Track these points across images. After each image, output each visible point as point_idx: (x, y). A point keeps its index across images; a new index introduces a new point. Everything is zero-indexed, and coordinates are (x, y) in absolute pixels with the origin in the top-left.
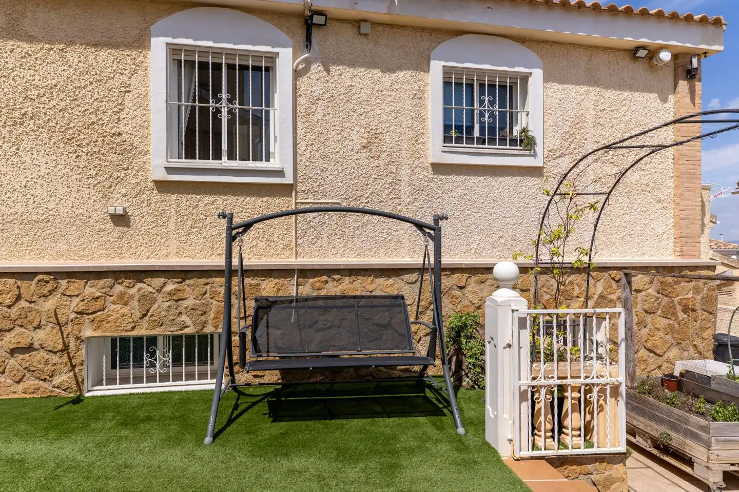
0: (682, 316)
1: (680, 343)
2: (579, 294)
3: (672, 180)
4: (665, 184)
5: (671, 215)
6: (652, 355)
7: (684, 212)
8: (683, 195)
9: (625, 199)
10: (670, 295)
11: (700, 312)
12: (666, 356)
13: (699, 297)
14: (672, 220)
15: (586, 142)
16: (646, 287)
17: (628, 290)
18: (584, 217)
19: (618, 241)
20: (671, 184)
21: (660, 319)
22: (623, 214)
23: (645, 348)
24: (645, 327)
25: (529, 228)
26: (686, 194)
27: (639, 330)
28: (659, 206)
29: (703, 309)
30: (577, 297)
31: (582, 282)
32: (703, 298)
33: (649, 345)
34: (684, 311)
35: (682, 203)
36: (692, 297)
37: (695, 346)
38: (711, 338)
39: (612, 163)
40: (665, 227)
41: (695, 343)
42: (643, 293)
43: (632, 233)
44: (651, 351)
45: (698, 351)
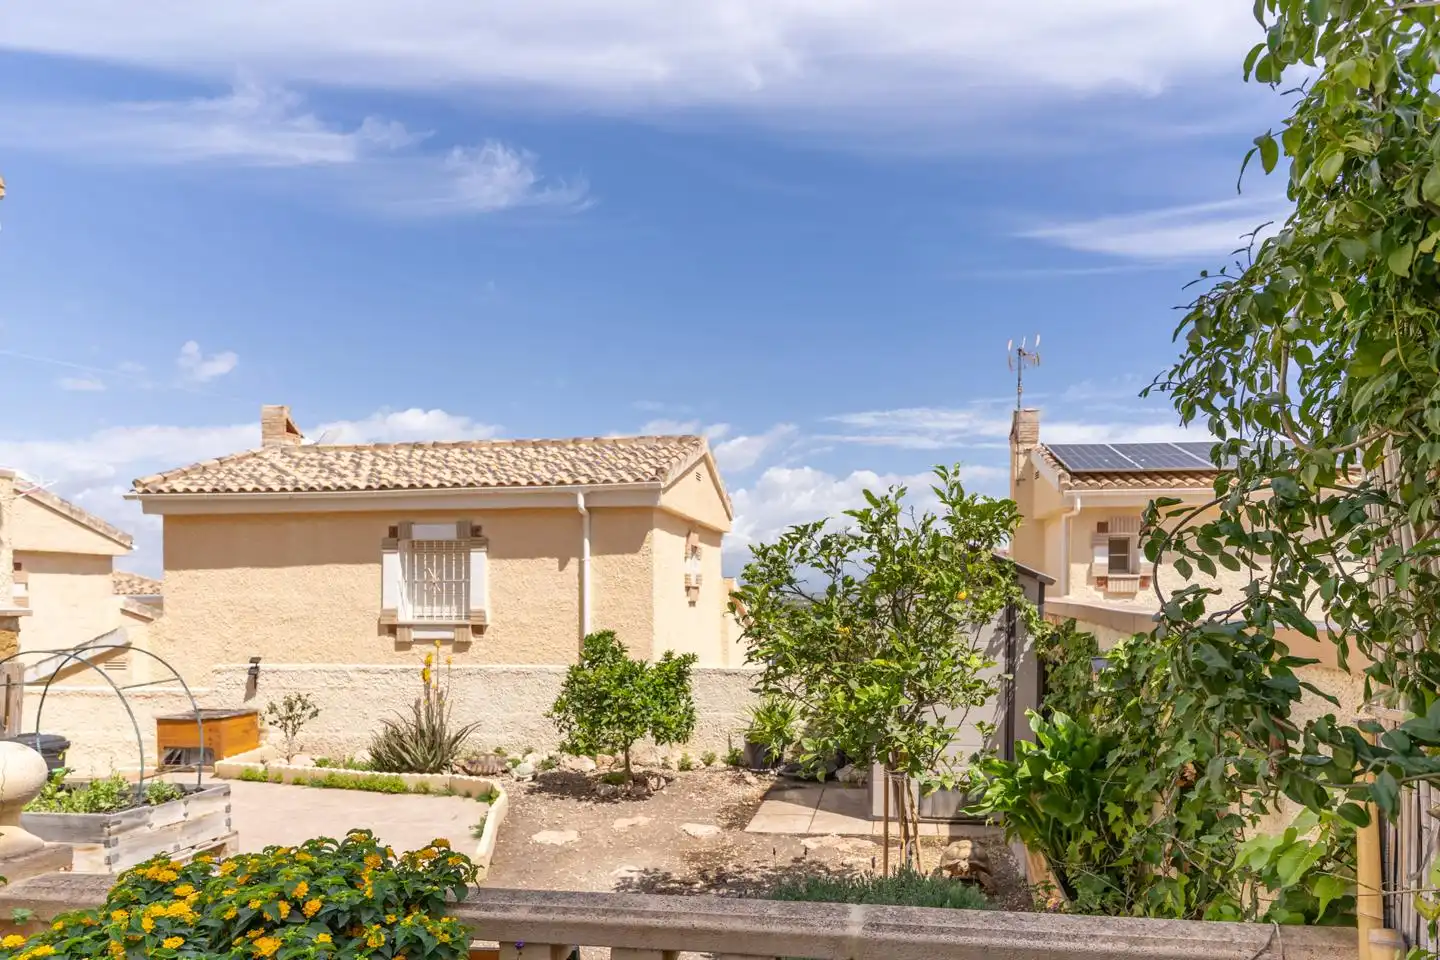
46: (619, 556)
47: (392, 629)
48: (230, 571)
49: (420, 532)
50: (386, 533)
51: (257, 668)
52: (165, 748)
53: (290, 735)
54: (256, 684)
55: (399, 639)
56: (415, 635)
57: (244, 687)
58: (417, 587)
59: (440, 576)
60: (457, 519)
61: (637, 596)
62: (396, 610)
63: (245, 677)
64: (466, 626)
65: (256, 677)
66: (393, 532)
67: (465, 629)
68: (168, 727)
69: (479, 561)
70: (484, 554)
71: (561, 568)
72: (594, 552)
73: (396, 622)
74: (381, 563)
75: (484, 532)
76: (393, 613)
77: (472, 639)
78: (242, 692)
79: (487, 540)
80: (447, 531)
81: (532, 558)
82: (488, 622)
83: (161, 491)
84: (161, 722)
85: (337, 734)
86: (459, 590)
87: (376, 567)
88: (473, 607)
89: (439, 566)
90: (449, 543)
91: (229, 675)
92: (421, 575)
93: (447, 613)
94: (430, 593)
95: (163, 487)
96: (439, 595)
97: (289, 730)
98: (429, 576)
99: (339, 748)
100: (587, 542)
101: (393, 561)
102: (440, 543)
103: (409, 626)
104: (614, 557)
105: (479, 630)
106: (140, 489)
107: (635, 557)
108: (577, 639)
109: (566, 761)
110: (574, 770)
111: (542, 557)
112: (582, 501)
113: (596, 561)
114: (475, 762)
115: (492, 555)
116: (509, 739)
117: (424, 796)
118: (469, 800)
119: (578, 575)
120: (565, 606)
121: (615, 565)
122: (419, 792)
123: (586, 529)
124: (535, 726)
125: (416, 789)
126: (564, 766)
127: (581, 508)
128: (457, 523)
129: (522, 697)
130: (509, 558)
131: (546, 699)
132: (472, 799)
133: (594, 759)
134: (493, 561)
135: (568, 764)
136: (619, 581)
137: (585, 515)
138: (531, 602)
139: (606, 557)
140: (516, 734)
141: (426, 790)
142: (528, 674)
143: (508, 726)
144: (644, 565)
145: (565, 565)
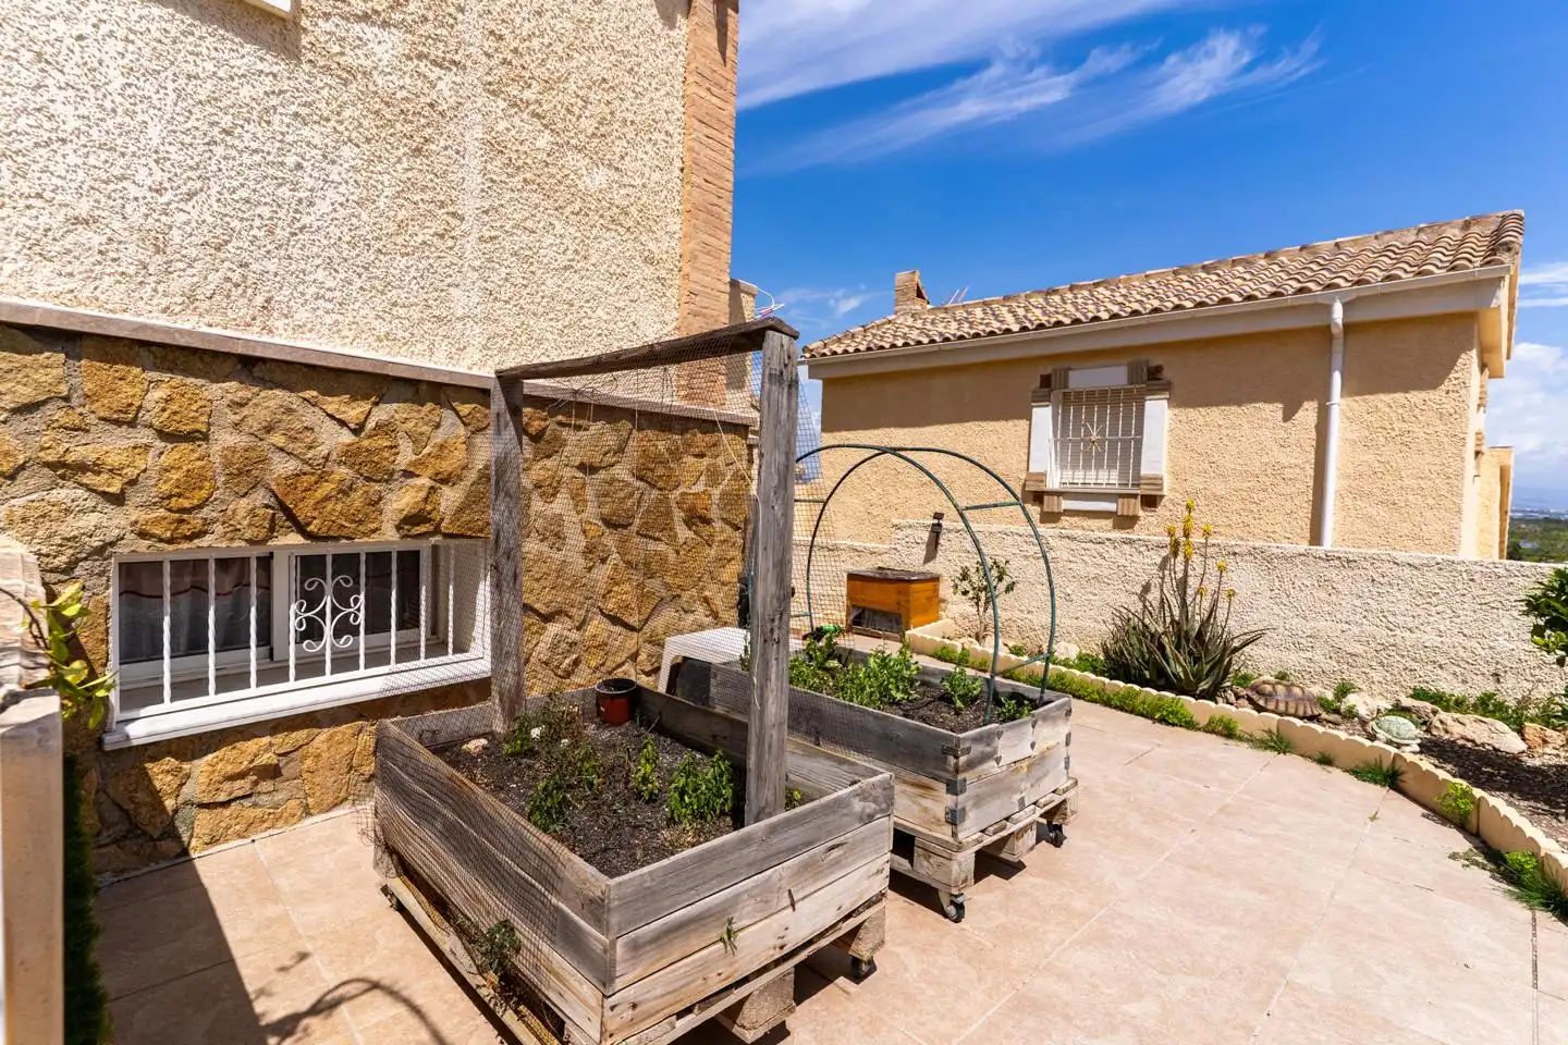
0: (683, 533)
1: (679, 596)
2: (413, 464)
3: (678, 220)
4: (663, 224)
5: (674, 300)
6: (618, 629)
7: (697, 298)
8: (696, 257)
9: (572, 230)
10: (660, 484)
11: (718, 525)
12: (647, 629)
13: (716, 492)
14: (676, 315)
15: (460, 16)
16: (609, 459)
17: (510, 432)
18: (450, 243)
19: (549, 336)
20: (677, 227)
21: (637, 539)
22: (566, 268)
23: (603, 613)
24: (603, 561)
25: (235, 223)
26: (704, 258)
27: (590, 569)
28: (649, 271)
29: (723, 519)
30: (408, 474)
31: (425, 428)
32: (724, 495)
33: (610, 606)
34: (688, 523)
35: (695, 276)
36: (704, 492)
37: (706, 600)
38: (735, 580)
39: (538, 116)
40: (659, 326)
41: (707, 593)
42: (602, 475)
43: (586, 322)
44: (615, 620)
45: (712, 610)
46: (1399, 396)
47: (1038, 497)
48: (876, 432)
49: (1080, 380)
50: (1037, 383)
51: (939, 525)
52: (854, 606)
53: (982, 609)
54: (937, 544)
55: (1046, 509)
56: (1066, 504)
57: (924, 547)
58: (1072, 448)
59: (1102, 432)
60: (1129, 359)
61: (1429, 458)
62: (1044, 475)
63: (926, 536)
64: (1135, 496)
65: (937, 537)
66: (1046, 381)
67: (1132, 500)
68: (858, 583)
69: (1158, 413)
70: (1165, 403)
71: (1287, 416)
72: (1347, 391)
73: (1045, 489)
74: (1029, 418)
75: (1167, 374)
76: (1041, 477)
77: (1141, 513)
78: (921, 552)
79: (1170, 383)
80: (1114, 376)
81: (1239, 405)
82: (1165, 492)
83: (824, 355)
84: (852, 577)
85: (1029, 616)
86: (1129, 449)
87: (1023, 423)
88: (1144, 472)
89: (1101, 420)
90: (1116, 392)
91: (909, 531)
92: (1076, 431)
93: (1108, 478)
94: (1088, 455)
95: (826, 351)
96: (1099, 456)
97: (982, 603)
98: (1088, 433)
99: (1032, 634)
100: (1337, 377)
101: (1043, 415)
102: (1104, 393)
103: (1059, 494)
104: (1386, 398)
105: (1151, 502)
106: (808, 355)
107: (1431, 395)
108: (1309, 522)
109: (1449, 722)
110: (1473, 741)
111: (1255, 401)
112: (1338, 313)
113: (1353, 404)
114: (1270, 695)
115: (1175, 402)
116: (1303, 662)
117: (1230, 742)
118: (1336, 773)
119: (1316, 426)
120: (1288, 473)
121: (1387, 410)
122: (1213, 732)
123: (1338, 358)
124: (1359, 649)
125: (1209, 724)
126: (1447, 732)
127: (1336, 324)
128: (1129, 365)
129: (1334, 597)
130: (1201, 406)
131: (1386, 606)
132: (1339, 771)
133: (1520, 732)
134: (1176, 411)
135: (1457, 730)
136: (1393, 434)
137: (1341, 336)
138: (1232, 466)
139: (1370, 398)
140: (1318, 656)
141: (1228, 732)
142: (1349, 561)
143: (1302, 641)
144: (1448, 407)
145: (1294, 412)
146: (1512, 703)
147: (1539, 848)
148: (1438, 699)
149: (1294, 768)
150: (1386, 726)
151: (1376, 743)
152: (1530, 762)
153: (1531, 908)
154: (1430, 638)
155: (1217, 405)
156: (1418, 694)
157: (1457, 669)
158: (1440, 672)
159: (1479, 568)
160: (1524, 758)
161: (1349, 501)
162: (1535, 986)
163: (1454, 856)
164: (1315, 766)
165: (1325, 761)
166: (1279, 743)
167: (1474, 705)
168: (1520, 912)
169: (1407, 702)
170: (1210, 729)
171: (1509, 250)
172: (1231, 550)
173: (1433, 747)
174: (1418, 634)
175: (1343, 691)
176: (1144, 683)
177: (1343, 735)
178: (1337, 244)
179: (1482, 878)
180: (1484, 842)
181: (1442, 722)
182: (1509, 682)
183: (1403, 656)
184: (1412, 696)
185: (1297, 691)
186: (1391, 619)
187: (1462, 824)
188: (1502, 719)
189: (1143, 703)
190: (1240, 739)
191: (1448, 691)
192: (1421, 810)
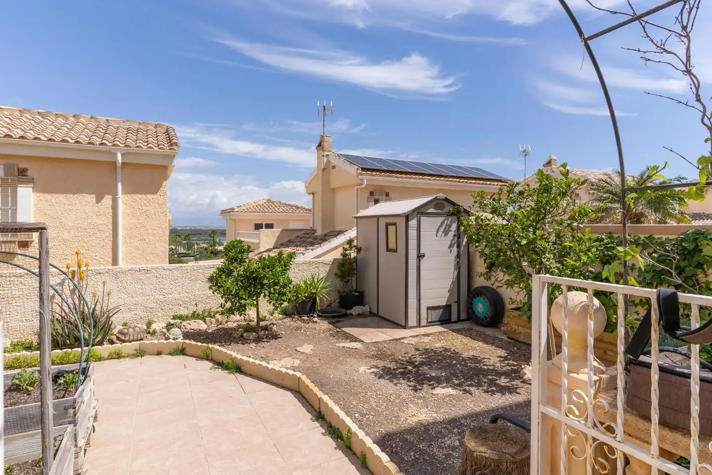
46: (144, 196)
60: (5, 162)
64: (14, 242)
67: (12, 244)
69: (25, 193)
70: (31, 189)
71: (98, 201)
72: (125, 192)
75: (30, 173)
77: (19, 251)
79: (33, 179)
81: (74, 194)
82: (34, 239)
86: (6, 215)
100: (120, 186)
104: (139, 196)
105: (25, 244)
107: (155, 196)
108: (111, 250)
109: (186, 325)
110: (194, 329)
111: (82, 193)
112: (119, 157)
113: (127, 198)
114: (127, 334)
115: (35, 190)
116: (133, 316)
117: (121, 360)
118: (164, 356)
119: (112, 207)
120: (101, 228)
121: (140, 201)
122: (112, 358)
123: (119, 177)
124: (154, 305)
125: (109, 356)
126: (186, 328)
127: (119, 162)
128: (5, 165)
129: (143, 287)
130: (52, 193)
131: (162, 286)
132: (165, 355)
133: (205, 322)
134: (38, 194)
135: (189, 327)
136: (143, 211)
137: (120, 168)
138: (73, 224)
139: (133, 195)
140: (139, 312)
141: (118, 356)
142: (148, 271)
143: (132, 307)
144: (161, 202)
145: (102, 199)
146: (201, 313)
147: (232, 355)
148: (181, 318)
149: (150, 361)
150: (172, 333)
151: (170, 341)
152: (210, 331)
153: (234, 374)
154: (177, 296)
155: (62, 193)
156: (174, 318)
157: (185, 305)
158: (180, 307)
159: (189, 268)
160: (208, 330)
161: (128, 240)
162: (245, 393)
163: (211, 369)
164: (157, 357)
165: (159, 354)
166: (140, 353)
167: (191, 316)
168: (232, 376)
169: (173, 322)
170: (110, 357)
171: (177, 145)
172: (97, 271)
173: (187, 335)
174: (173, 295)
175: (149, 324)
176: (71, 346)
177: (156, 342)
178: (107, 120)
179: (220, 372)
180: (214, 361)
181: (184, 326)
182: (200, 306)
183: (169, 305)
184: (172, 319)
185: (137, 329)
186: (164, 291)
187: (207, 358)
188: (200, 319)
189: (74, 356)
190: (124, 357)
191: (183, 314)
192: (194, 359)
